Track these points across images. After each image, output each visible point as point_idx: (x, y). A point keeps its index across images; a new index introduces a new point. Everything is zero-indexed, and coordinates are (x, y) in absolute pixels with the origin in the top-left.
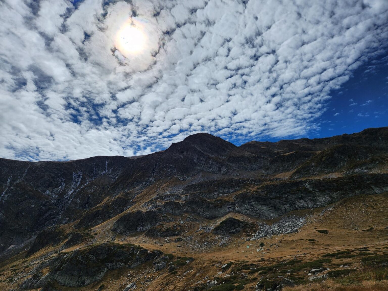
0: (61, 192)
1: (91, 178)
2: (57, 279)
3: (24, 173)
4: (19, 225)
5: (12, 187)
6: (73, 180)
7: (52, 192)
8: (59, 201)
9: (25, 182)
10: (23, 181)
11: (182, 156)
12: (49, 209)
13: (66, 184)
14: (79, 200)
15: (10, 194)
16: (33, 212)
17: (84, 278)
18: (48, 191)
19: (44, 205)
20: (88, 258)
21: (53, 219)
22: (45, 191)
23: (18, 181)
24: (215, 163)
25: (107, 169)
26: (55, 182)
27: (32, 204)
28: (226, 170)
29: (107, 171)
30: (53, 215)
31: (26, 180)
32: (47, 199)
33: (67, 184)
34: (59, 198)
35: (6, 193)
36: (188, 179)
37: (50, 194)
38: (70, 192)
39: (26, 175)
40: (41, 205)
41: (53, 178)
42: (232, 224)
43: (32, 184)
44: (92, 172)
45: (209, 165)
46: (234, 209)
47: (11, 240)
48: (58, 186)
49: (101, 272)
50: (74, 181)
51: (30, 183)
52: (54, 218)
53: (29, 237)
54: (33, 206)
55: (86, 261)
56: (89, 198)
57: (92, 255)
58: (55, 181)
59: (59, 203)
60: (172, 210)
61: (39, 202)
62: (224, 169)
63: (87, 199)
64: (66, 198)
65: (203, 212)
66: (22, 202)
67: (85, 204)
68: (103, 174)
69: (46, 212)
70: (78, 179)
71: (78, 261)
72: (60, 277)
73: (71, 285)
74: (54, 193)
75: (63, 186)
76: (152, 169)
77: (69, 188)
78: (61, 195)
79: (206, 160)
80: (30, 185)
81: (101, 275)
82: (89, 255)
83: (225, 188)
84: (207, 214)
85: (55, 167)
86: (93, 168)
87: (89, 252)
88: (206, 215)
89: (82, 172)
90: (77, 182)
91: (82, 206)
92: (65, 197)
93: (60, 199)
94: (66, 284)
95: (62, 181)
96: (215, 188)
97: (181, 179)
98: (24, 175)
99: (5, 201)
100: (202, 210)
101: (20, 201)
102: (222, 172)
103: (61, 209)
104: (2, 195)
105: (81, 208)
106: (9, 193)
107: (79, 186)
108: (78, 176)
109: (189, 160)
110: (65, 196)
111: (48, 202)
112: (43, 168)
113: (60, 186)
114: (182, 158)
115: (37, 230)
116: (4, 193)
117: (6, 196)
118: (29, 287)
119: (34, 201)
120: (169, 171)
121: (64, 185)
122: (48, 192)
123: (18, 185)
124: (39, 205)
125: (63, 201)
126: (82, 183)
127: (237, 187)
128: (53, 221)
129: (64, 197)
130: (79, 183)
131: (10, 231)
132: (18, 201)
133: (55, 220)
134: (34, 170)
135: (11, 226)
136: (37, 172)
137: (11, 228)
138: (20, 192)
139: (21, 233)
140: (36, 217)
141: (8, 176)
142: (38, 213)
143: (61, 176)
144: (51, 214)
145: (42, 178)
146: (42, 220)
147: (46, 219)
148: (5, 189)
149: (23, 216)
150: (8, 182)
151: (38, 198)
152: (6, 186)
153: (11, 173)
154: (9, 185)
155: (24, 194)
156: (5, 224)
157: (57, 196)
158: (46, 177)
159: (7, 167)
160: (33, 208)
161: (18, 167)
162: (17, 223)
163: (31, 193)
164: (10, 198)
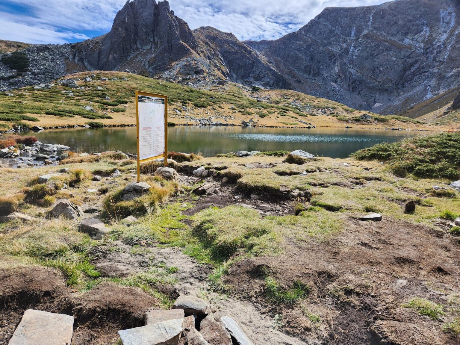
0: (426, 39)
3: (369, 21)
4: (379, 82)
5: (360, 40)
6: (442, 20)
7: (413, 39)
8: (428, 51)
9: (375, 32)
10: (372, 31)
12: (416, 62)
13: (431, 28)
15: (360, 48)
16: (396, 66)
18: (406, 39)
19: (408, 57)
21: (424, 74)
22: (404, 40)
23: (365, 32)
26: (415, 27)
27: (392, 57)
30: (423, 68)
31: (375, 28)
32: (411, 49)
34: (427, 47)
35: (355, 47)
37: (412, 42)
38: (443, 37)
39: (373, 23)
40: (405, 57)
41: (410, 21)
43: (383, 33)
47: (373, 98)
48: (418, 32)
50: (443, 22)
51: (381, 33)
52: (425, 72)
53: (397, 94)
54: (394, 59)
58: (413, 25)
59: (427, 53)
61: (400, 53)
64: (439, 46)
66: (377, 55)
69: (412, 65)
70: (449, 17)
74: (416, 40)
75: (426, 31)
77: (437, 32)
78: (429, 42)
80: (381, 34)
85: (411, 6)
89: (453, 7)
90: (448, 23)
92: (435, 45)
93: (429, 48)
95: (423, 24)
98: (370, 23)
99: (356, 56)
101: (375, 54)
103: (433, 61)
104: (351, 50)
106: (359, 46)
107: (455, 27)
108: (449, 13)
110: (434, 43)
111: (412, 53)
112: (393, 10)
113: (421, 31)
115: (403, 87)
116: (352, 48)
117: (356, 51)
119: (394, 53)
121: (428, 29)
122: (407, 41)
123: (366, 36)
124: (401, 57)
125: (434, 49)
128: (425, 75)
129: (433, 45)
130: (452, 24)
131: (370, 88)
132: (371, 54)
133: (427, 74)
134: (383, 14)
135: (370, 83)
136: (388, 17)
137: (371, 85)
138: (373, 44)
139: (386, 90)
140: (401, 71)
141: (351, 27)
142: (402, 66)
143: (421, 17)
144: (420, 67)
145: (396, 23)
146: (408, 75)
147: (414, 74)
148: (351, 43)
149: (381, 72)
150: (352, 34)
151: (398, 48)
152: (351, 40)
153: (354, 23)
154: (355, 38)
155: (377, 46)
156: (362, 82)
157: (422, 45)
158: (401, 22)
159: (346, 17)
160: (394, 61)
161: (359, 15)
162: (376, 80)
163: (387, 44)
164: (361, 52)
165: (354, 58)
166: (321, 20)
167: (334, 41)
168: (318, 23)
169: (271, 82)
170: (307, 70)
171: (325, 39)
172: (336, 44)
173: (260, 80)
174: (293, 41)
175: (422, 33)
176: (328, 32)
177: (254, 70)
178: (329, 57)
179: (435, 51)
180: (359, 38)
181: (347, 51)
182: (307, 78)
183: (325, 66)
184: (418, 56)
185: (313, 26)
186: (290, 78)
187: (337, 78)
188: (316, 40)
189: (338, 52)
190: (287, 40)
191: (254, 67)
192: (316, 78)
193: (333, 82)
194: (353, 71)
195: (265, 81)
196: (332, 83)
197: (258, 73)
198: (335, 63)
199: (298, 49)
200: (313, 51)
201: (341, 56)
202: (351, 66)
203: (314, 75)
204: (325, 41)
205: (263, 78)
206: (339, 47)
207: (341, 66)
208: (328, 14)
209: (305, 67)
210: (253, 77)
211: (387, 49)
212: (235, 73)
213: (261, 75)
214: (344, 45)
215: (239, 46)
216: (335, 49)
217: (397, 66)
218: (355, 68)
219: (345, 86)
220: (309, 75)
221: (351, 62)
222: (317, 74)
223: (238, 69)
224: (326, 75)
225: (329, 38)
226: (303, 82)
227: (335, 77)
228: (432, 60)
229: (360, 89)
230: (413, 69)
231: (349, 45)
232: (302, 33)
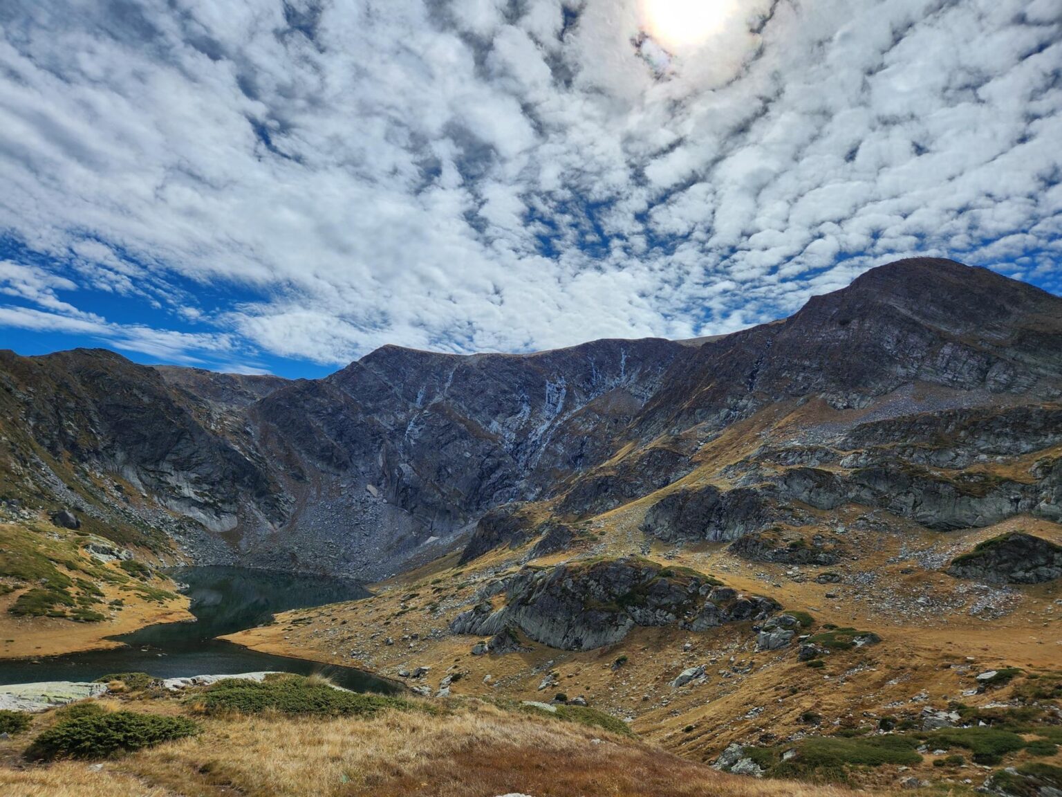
0: (521, 427)
1: (587, 394)
2: (523, 625)
3: (447, 381)
4: (443, 494)
5: (426, 411)
6: (547, 398)
7: (503, 424)
8: (519, 448)
9: (451, 401)
10: (447, 399)
11: (842, 335)
12: (499, 465)
14: (560, 449)
15: (423, 427)
16: (469, 469)
17: (579, 632)
18: (494, 422)
19: (489, 455)
20: (586, 587)
21: (509, 489)
22: (490, 423)
23: (437, 399)
24: (963, 355)
25: (625, 373)
26: (510, 404)
27: (465, 451)
28: (1005, 376)
29: (624, 378)
30: (508, 478)
31: (453, 395)
32: (494, 442)
33: (533, 408)
34: (519, 441)
35: (416, 424)
36: (863, 404)
37: (500, 429)
38: (542, 428)
39: (452, 385)
40: (484, 454)
41: (505, 392)
42: (1024, 552)
43: (463, 406)
44: (589, 381)
45: (940, 362)
46: (1032, 506)
47: (429, 526)
48: (514, 412)
49: (617, 625)
50: (549, 402)
51: (460, 404)
52: (510, 486)
53: (463, 523)
54: (468, 455)
55: (584, 594)
56: (583, 444)
57: (595, 580)
58: (508, 400)
59: (518, 451)
60: (810, 492)
61: (478, 446)
62: (998, 375)
63: (579, 446)
64: (534, 442)
65: (914, 507)
66: (446, 444)
67: (576, 458)
68: (616, 386)
69: (492, 470)
70: (557, 396)
71: (564, 590)
72: (528, 619)
73: (552, 643)
74: (508, 427)
75: (525, 412)
76: (747, 373)
77: (538, 417)
78: (524, 432)
79: (930, 345)
80: (460, 407)
81: (618, 633)
82: (588, 581)
83: (998, 435)
84: (931, 513)
85: (508, 367)
86: (591, 369)
87: (588, 575)
88: (921, 517)
89: (566, 379)
90: (555, 405)
91: (569, 462)
92: (531, 439)
93: (521, 443)
94: (542, 638)
95: (523, 401)
96: (962, 434)
97: (839, 405)
98: (447, 385)
99: (415, 440)
100: (910, 499)
101: (443, 442)
102: (991, 385)
103: (525, 467)
104: (409, 429)
105: (567, 467)
106: (422, 423)
107: (561, 414)
108: (558, 389)
109: (867, 347)
110: (530, 436)
111: (496, 448)
112: (483, 369)
113: (518, 413)
114: (842, 341)
115: (478, 509)
116: (412, 424)
117: (416, 430)
118: (467, 629)
119: (471, 445)
120: (800, 378)
121: (527, 410)
122: (495, 426)
123: (436, 408)
124: (479, 454)
125: (527, 447)
126: (566, 408)
127: (1050, 436)
128: (509, 491)
129: (527, 439)
130: (560, 407)
131: (427, 505)
132: (438, 442)
133: (511, 489)
134: (466, 374)
135: (428, 495)
136: (472, 379)
137: (429, 500)
138: (442, 423)
139: (448, 512)
140: (475, 479)
141: (418, 386)
142: (478, 470)
143: (520, 388)
144: (503, 475)
145: (482, 392)
146: (486, 489)
147: (494, 487)
148: (413, 415)
149: (449, 475)
150: (419, 400)
151: (477, 437)
152: (415, 409)
153: (424, 380)
154: (421, 407)
155: (449, 427)
156: (416, 490)
157: (514, 436)
158: (490, 392)
159: (415, 367)
160: (467, 459)
161: (434, 368)
162: (439, 490)
163: (462, 426)
164: (423, 435)
165: (413, 442)
166: (372, 364)
167: (385, 406)
168: (362, 369)
169: (216, 476)
170: (327, 455)
171: (371, 400)
172: (387, 413)
173: (189, 469)
174: (309, 396)
175: (519, 416)
176: (378, 388)
177: (180, 446)
178: (373, 435)
179: (529, 451)
180: (425, 408)
181: (402, 428)
182: (323, 472)
183: (362, 451)
184: (502, 456)
185: (353, 374)
186: (282, 468)
187: (381, 479)
188: (355, 401)
189: (389, 427)
190: (298, 392)
191: (183, 441)
192: (341, 473)
193: (373, 484)
194: (405, 467)
195: (200, 471)
196: (370, 487)
197: (187, 454)
198: (379, 448)
199: (318, 412)
200: (344, 421)
201: (392, 436)
202: (407, 457)
203: (338, 467)
204: (369, 405)
205: (197, 465)
206: (392, 418)
207: (387, 455)
208: (383, 358)
209: (323, 450)
210: (174, 463)
211: (463, 436)
212: (123, 449)
213: (194, 460)
214: (402, 417)
215: (155, 397)
216: (385, 422)
217: (471, 468)
218: (412, 463)
219: (391, 495)
220: (328, 464)
221: (407, 449)
222: (343, 466)
223: (137, 442)
224: (362, 469)
225: (378, 401)
226: (308, 479)
227: (378, 476)
228: (523, 464)
229: (413, 505)
230: (495, 477)
231: (408, 419)
232: (333, 383)
